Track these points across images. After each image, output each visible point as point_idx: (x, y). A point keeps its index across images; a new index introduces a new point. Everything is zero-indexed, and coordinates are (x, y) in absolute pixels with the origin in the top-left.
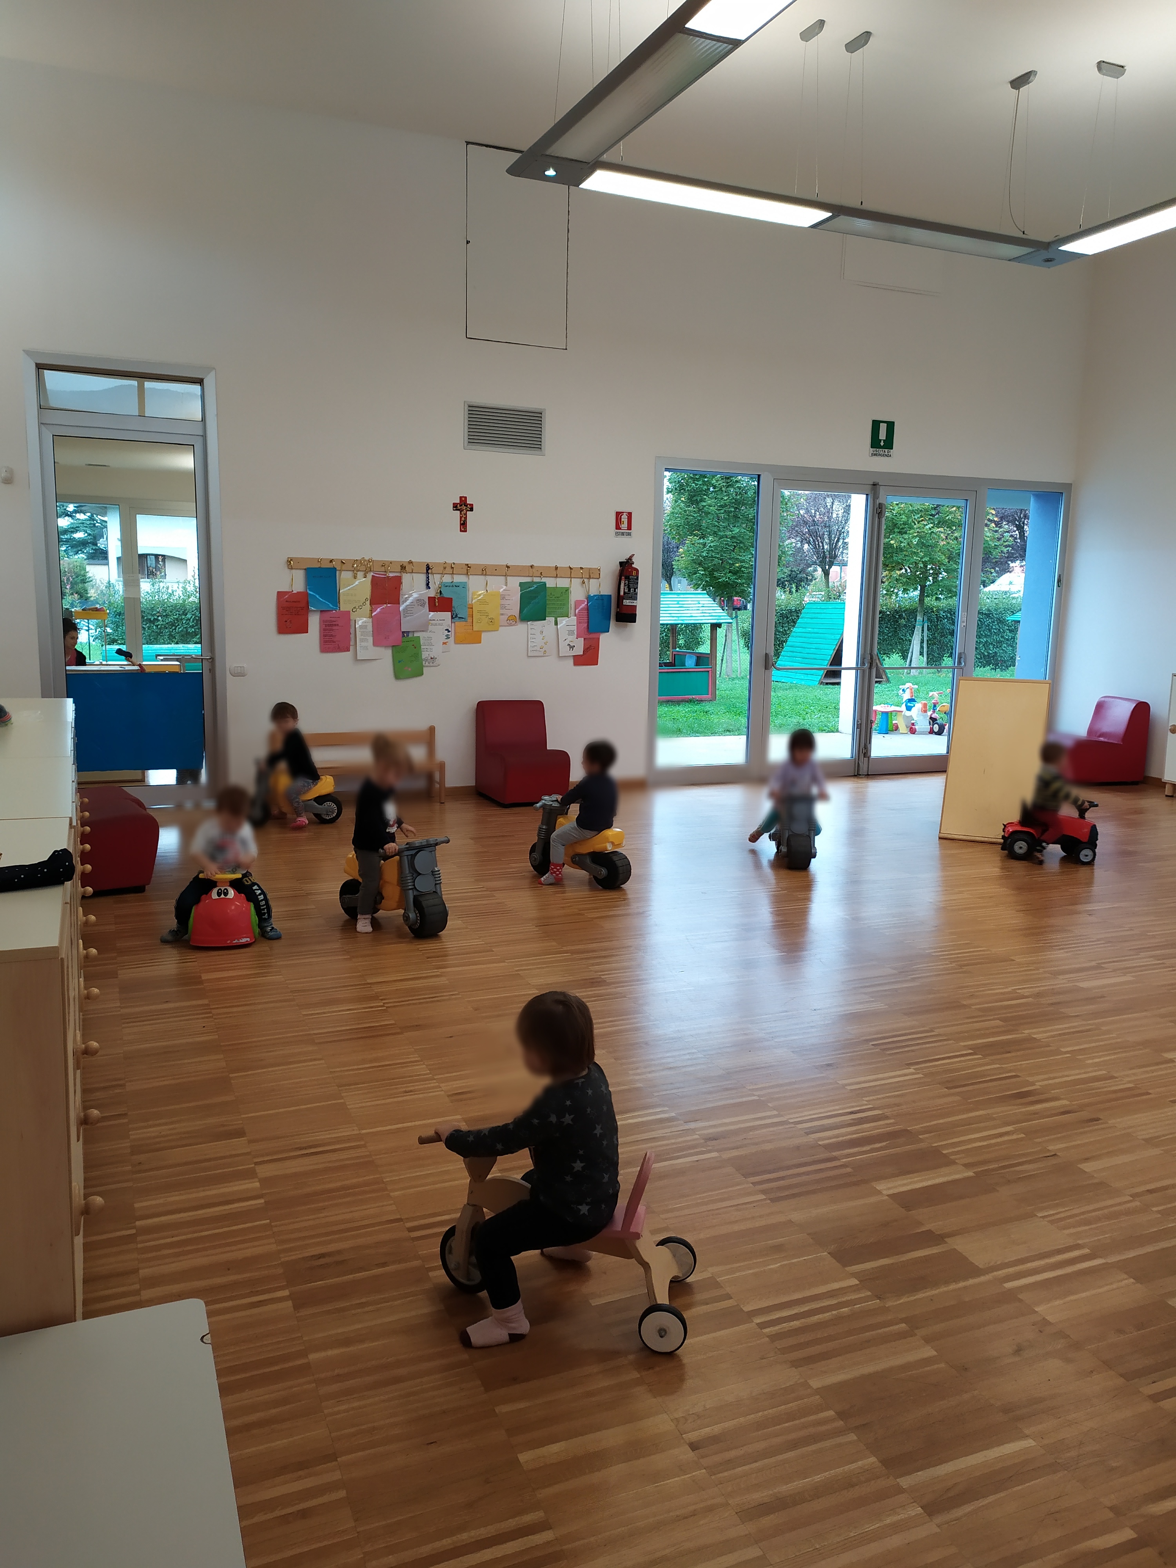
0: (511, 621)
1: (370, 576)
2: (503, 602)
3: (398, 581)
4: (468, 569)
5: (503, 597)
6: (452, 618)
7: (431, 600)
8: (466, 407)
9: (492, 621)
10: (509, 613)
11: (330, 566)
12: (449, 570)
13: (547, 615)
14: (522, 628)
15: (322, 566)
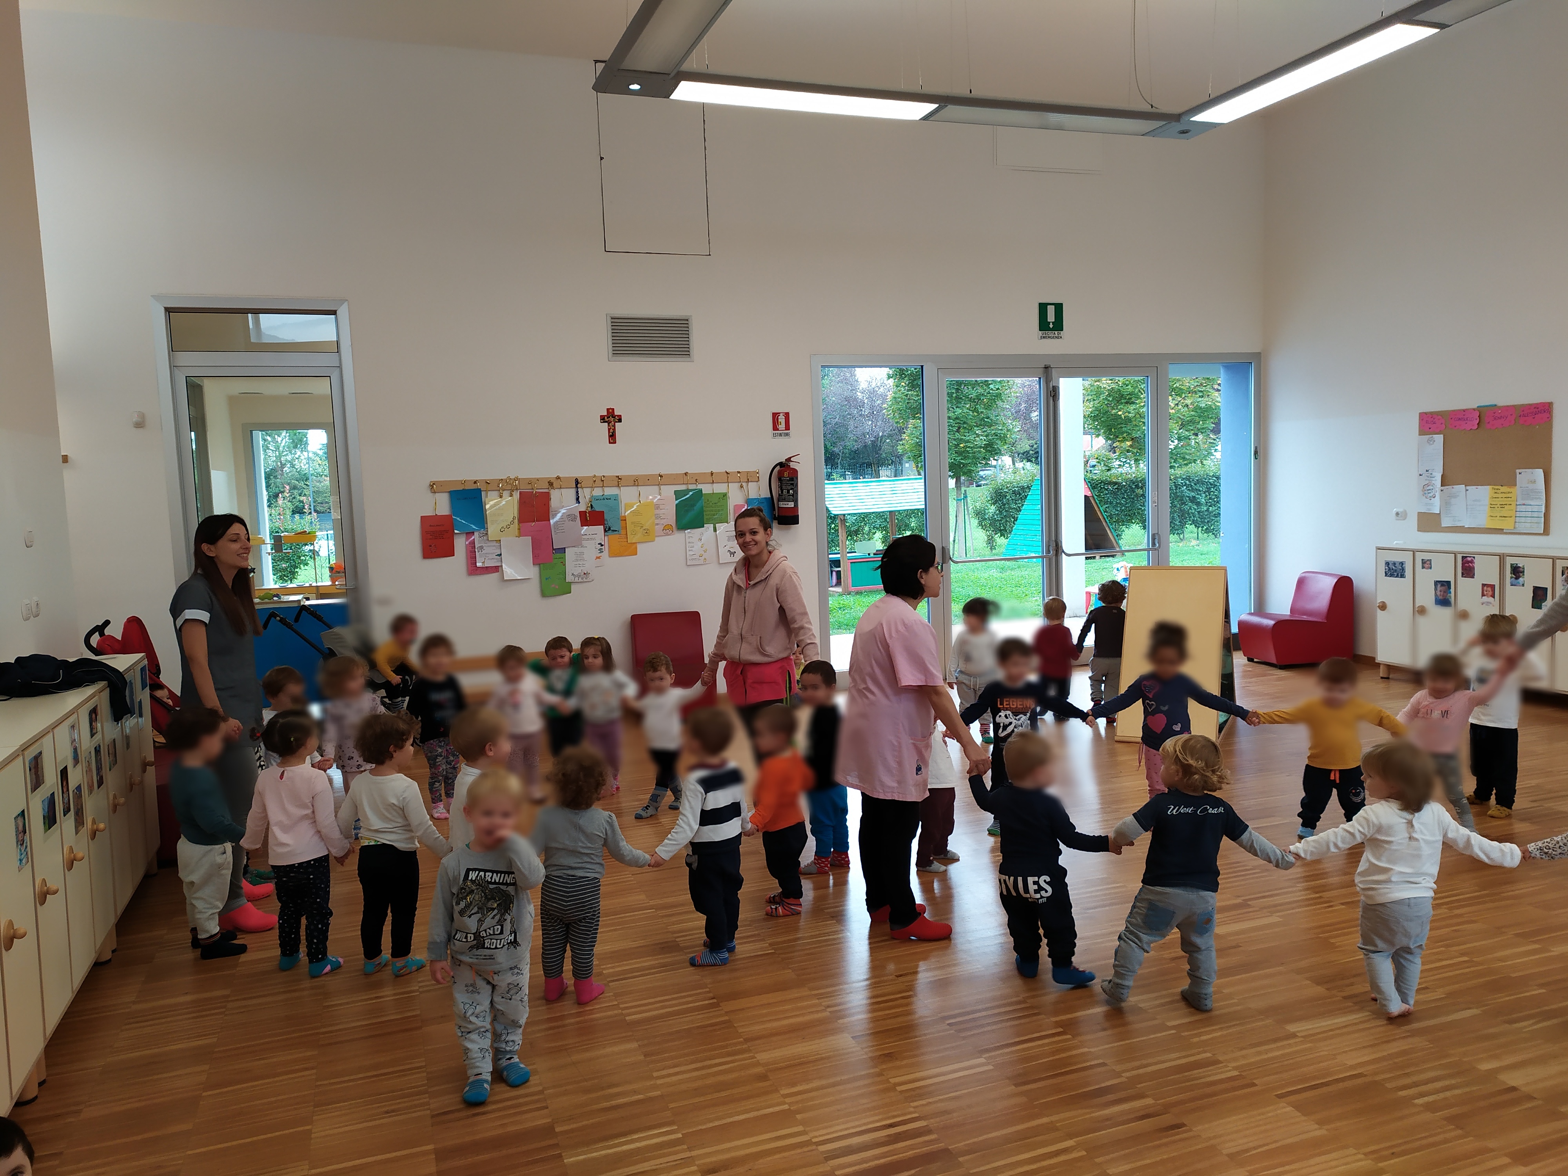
0: (667, 530)
1: (516, 495)
2: (657, 512)
3: (547, 497)
4: (619, 481)
5: (657, 507)
6: (605, 531)
7: (582, 514)
8: (609, 320)
9: (647, 532)
10: (665, 522)
11: (474, 487)
12: (599, 483)
13: (705, 522)
14: (679, 537)
15: (466, 488)
